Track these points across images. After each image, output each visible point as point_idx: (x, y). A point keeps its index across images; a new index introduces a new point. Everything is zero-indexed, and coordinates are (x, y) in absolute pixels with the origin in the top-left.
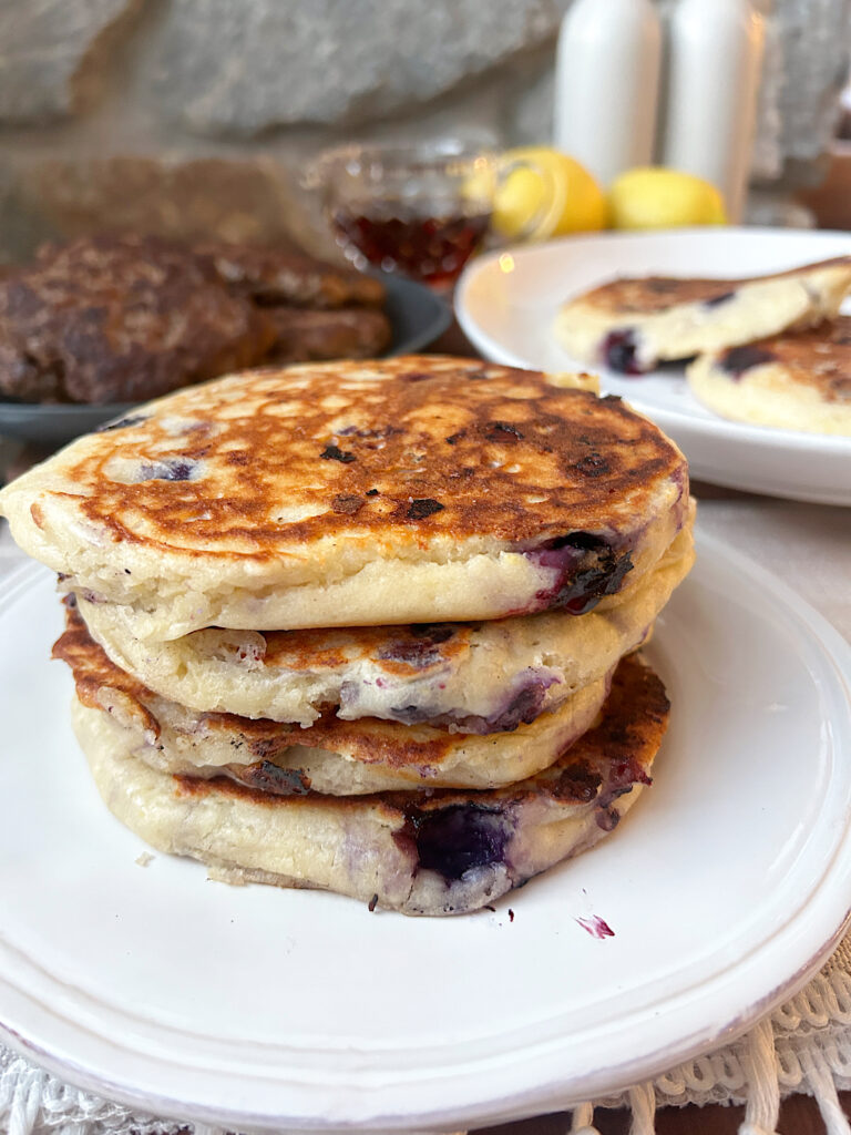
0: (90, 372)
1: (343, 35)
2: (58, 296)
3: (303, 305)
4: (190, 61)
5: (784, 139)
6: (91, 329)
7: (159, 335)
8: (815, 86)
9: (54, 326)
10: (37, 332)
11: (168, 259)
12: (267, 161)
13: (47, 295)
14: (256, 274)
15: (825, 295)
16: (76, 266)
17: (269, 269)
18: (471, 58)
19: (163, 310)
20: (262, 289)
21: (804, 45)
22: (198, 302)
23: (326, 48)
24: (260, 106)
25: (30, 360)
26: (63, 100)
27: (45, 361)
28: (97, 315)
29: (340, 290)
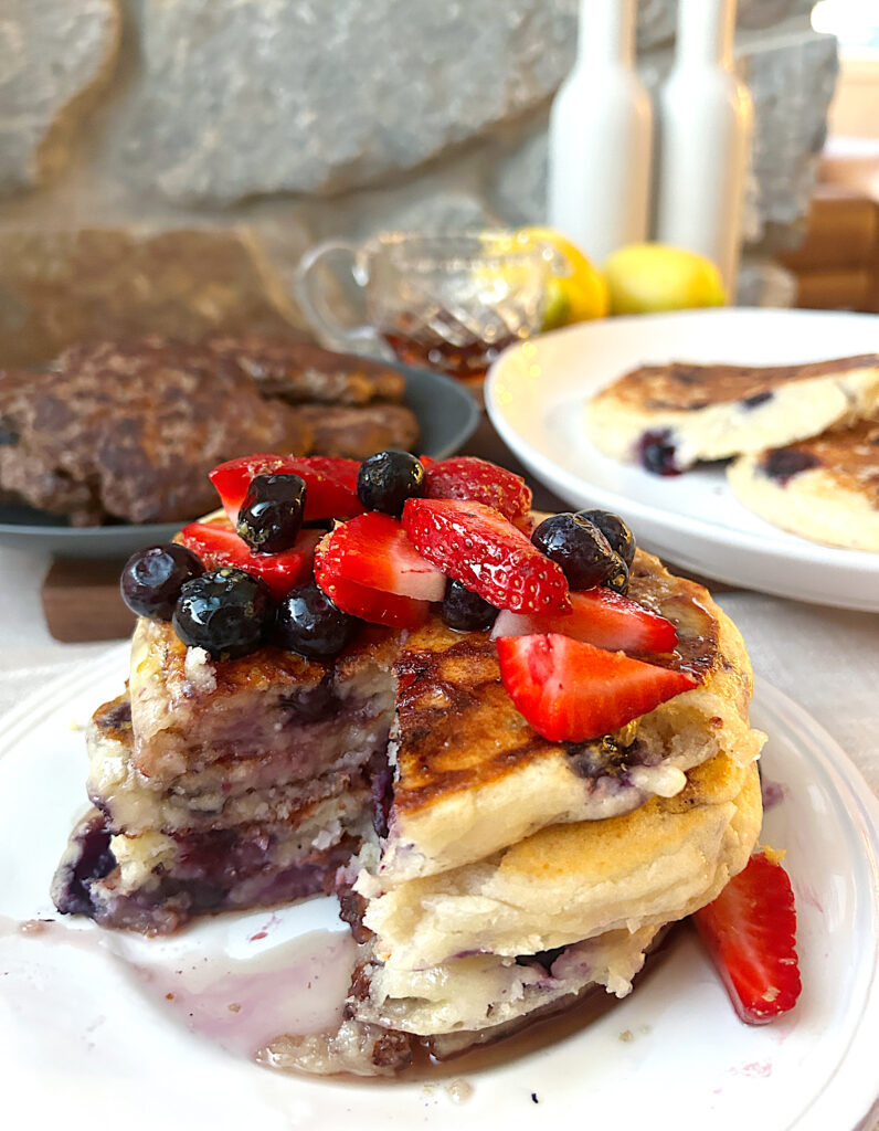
0: (129, 486)
1: (322, 106)
2: (90, 407)
3: (331, 403)
4: (163, 131)
5: (763, 204)
6: (127, 442)
7: (199, 446)
8: (792, 151)
9: (88, 439)
10: (70, 446)
11: (196, 363)
12: (246, 231)
13: (76, 405)
14: (281, 373)
15: (861, 397)
16: (104, 375)
17: (294, 367)
18: (453, 128)
19: (200, 419)
20: (289, 386)
21: (779, 113)
22: (233, 409)
23: (305, 119)
24: (237, 175)
25: (61, 473)
26: (30, 172)
27: (79, 475)
28: (133, 427)
29: (365, 387)
